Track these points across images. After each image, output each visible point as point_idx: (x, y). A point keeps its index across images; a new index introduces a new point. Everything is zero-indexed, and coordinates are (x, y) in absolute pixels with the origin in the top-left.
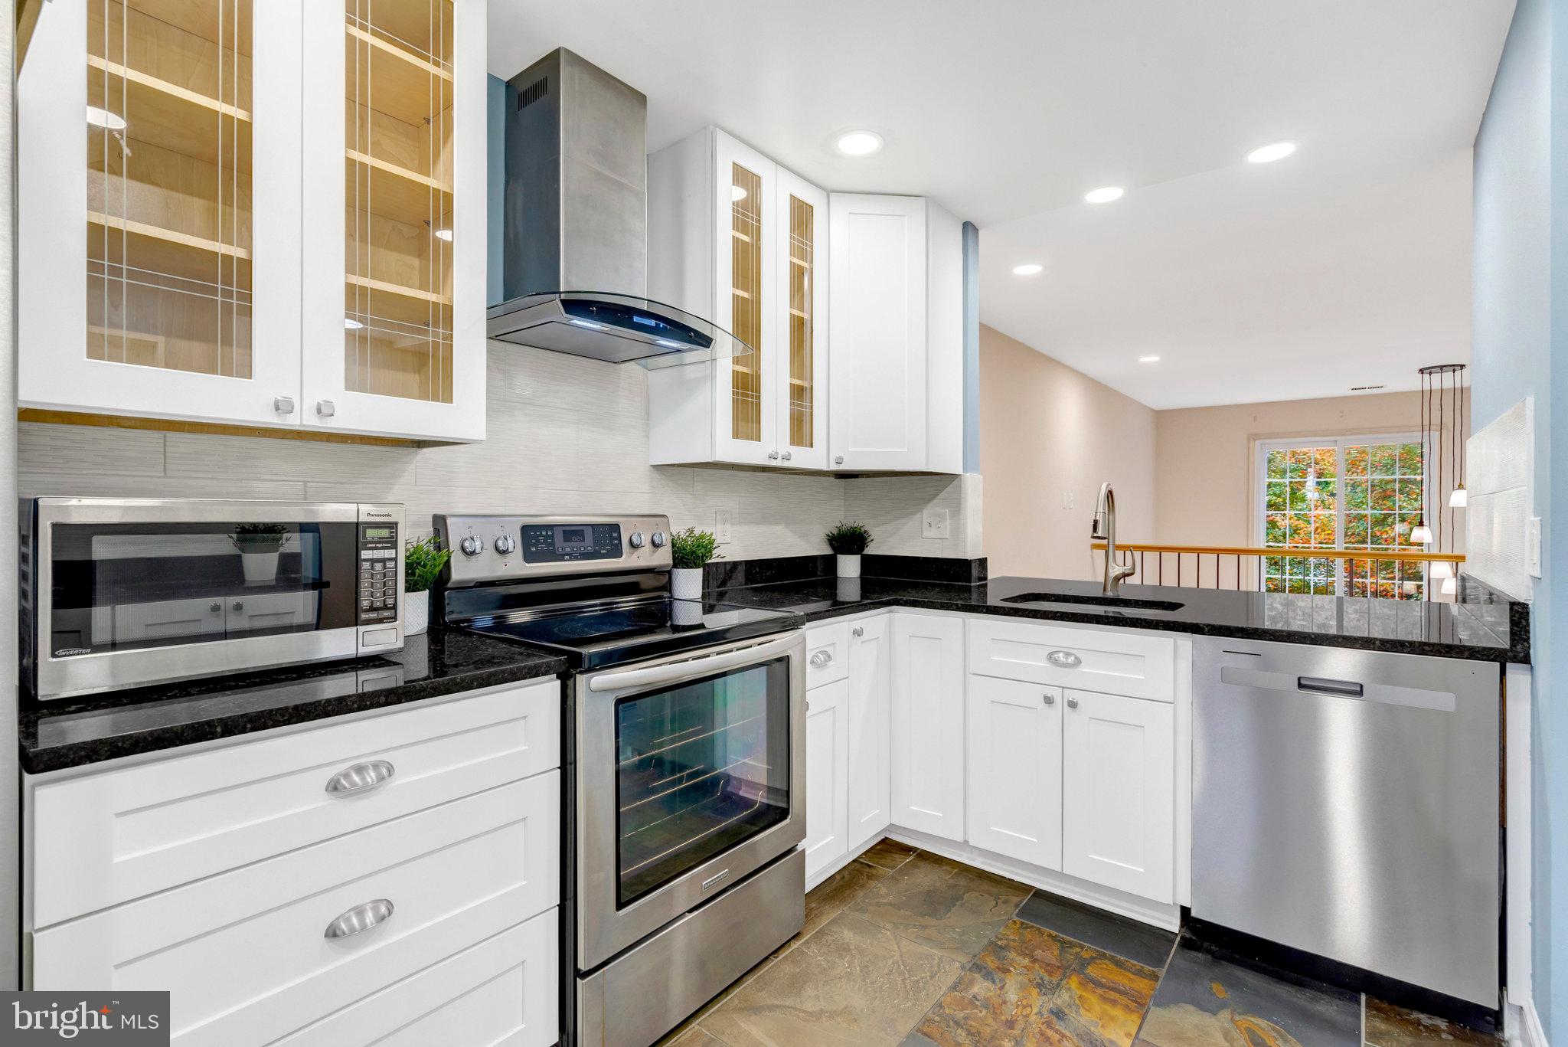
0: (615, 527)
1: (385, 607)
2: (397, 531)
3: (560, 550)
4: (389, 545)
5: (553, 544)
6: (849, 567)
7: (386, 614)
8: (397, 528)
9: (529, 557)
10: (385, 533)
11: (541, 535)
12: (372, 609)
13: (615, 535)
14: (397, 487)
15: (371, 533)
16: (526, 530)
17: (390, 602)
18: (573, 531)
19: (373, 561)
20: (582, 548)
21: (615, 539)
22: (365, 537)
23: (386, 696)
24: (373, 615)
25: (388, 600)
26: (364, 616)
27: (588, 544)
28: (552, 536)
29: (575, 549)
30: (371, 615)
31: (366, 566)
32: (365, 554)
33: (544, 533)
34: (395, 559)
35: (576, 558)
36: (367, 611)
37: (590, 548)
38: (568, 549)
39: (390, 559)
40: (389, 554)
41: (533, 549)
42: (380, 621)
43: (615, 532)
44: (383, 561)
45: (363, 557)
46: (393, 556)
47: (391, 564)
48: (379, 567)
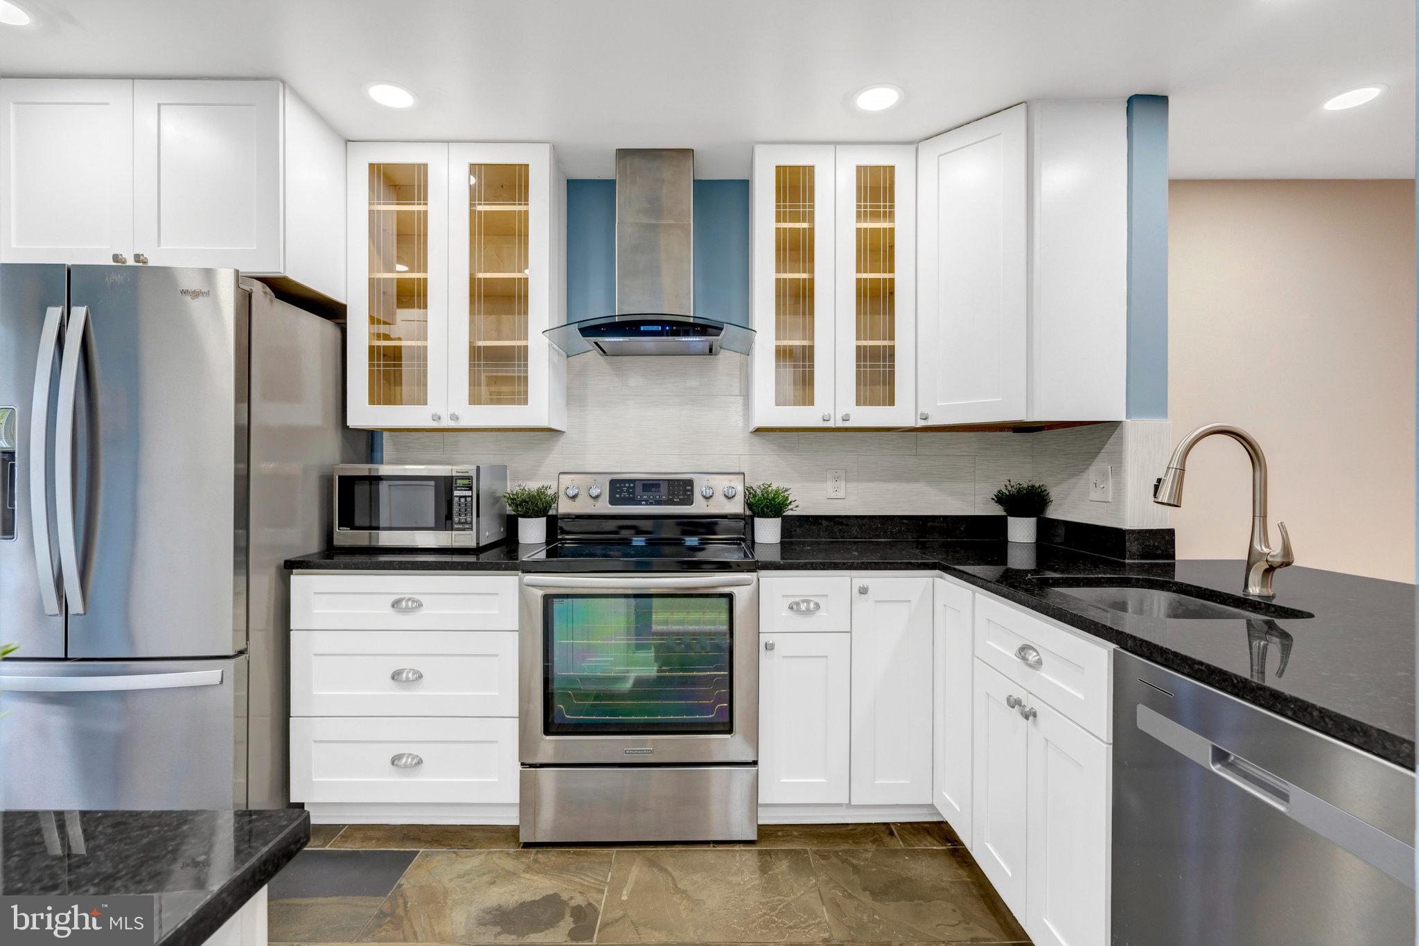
0: (690, 483)
1: (466, 523)
2: (472, 481)
3: (639, 497)
4: (468, 488)
5: (633, 493)
6: (1021, 531)
7: (467, 526)
8: (472, 479)
9: (613, 501)
10: (466, 482)
11: (625, 486)
12: (460, 523)
13: (689, 488)
14: (551, 455)
15: (459, 482)
16: (613, 483)
17: (469, 520)
18: (653, 484)
19: (461, 497)
20: (658, 497)
21: (689, 491)
22: (456, 483)
23: (412, 565)
24: (461, 526)
25: (467, 518)
26: (456, 526)
27: (663, 493)
28: (634, 487)
29: (651, 497)
30: (459, 526)
31: (456, 499)
32: (456, 493)
33: (627, 485)
34: (471, 496)
35: (651, 504)
36: (456, 523)
37: (664, 497)
38: (646, 497)
39: (469, 496)
40: (468, 493)
41: (618, 496)
42: (464, 530)
43: (689, 486)
44: (465, 497)
45: (455, 494)
46: (470, 495)
47: (469, 499)
48: (463, 500)
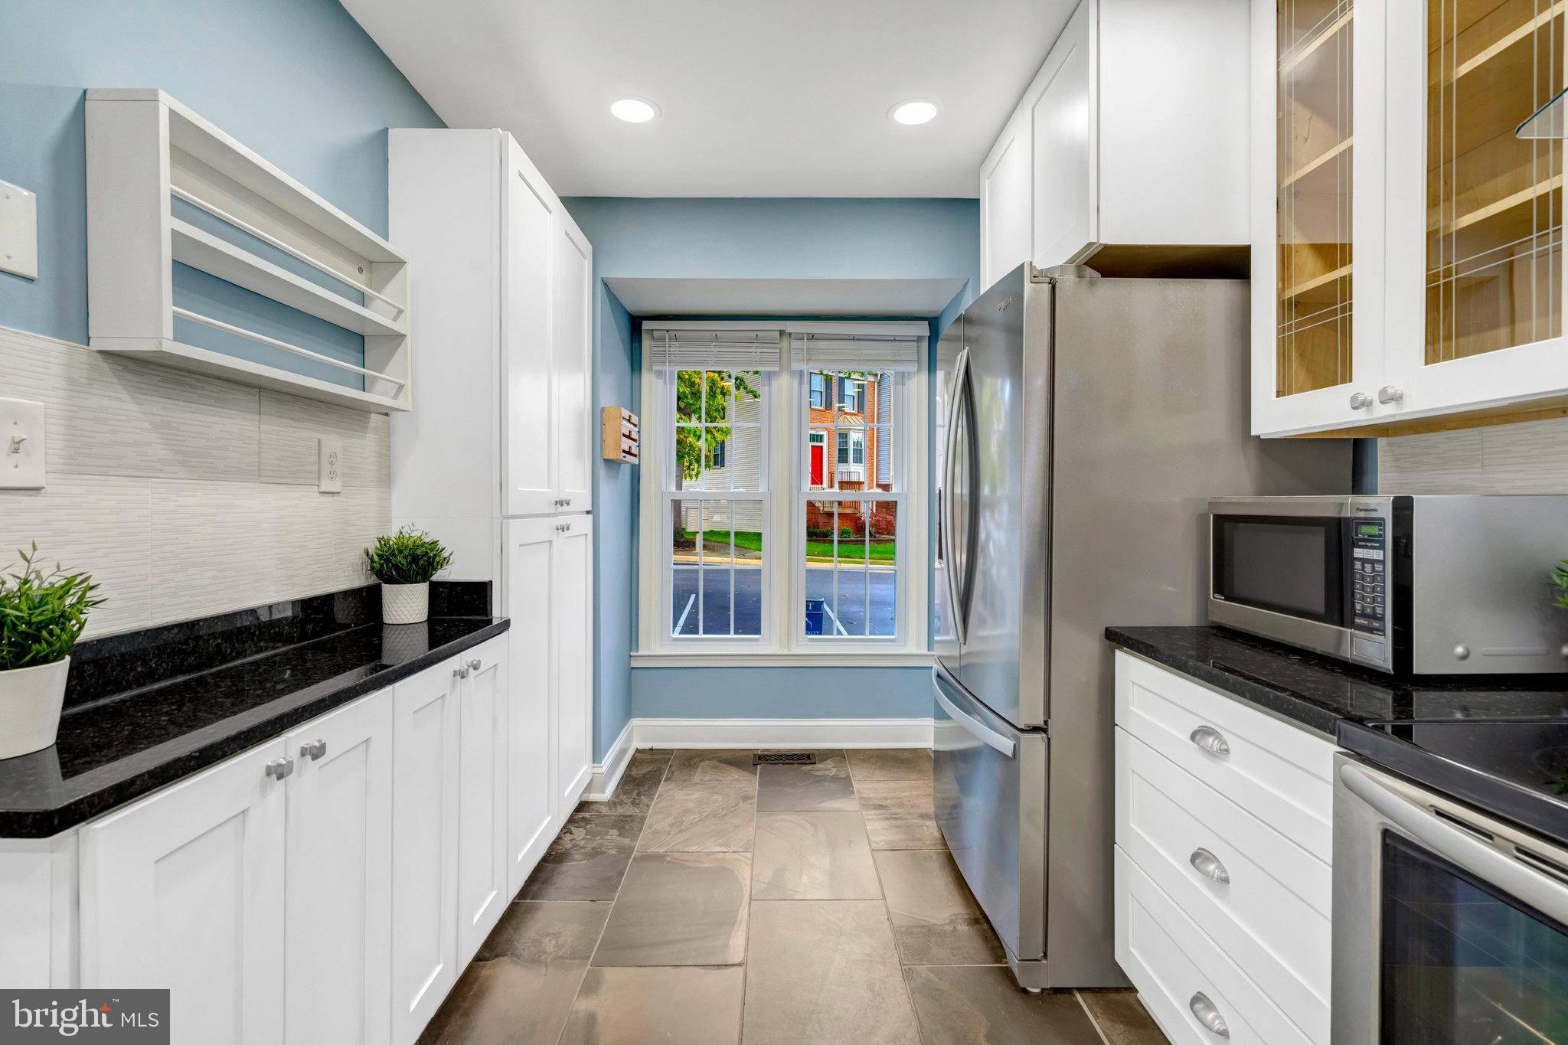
1: (1374, 616)
2: (1384, 528)
4: (1378, 545)
7: (1375, 624)
8: (1384, 525)
10: (1374, 532)
12: (1364, 615)
15: (1359, 530)
17: (1379, 610)
19: (1364, 561)
22: (1356, 533)
24: (1364, 622)
25: (1377, 608)
26: (1357, 621)
30: (1363, 622)
31: (1358, 564)
32: (1358, 552)
34: (1383, 562)
36: (1360, 614)
39: (1379, 561)
40: (1377, 553)
42: (1371, 630)
44: (1372, 562)
45: (1356, 555)
46: (1382, 558)
47: (1379, 568)
48: (1368, 568)
